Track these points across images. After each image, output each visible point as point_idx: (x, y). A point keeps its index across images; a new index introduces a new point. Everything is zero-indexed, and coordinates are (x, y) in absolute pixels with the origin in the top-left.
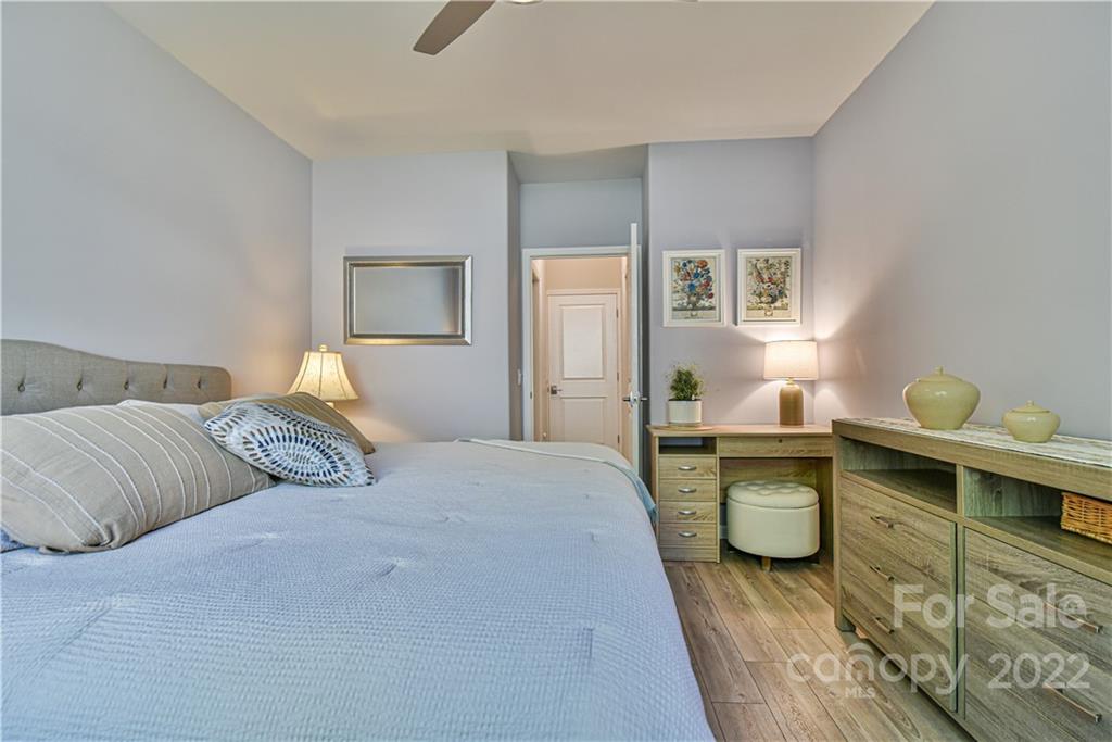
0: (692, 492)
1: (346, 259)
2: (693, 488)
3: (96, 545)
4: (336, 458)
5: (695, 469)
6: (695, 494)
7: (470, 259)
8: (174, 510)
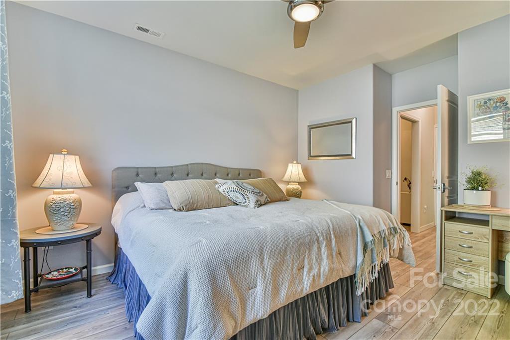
0: (469, 247)
1: (308, 126)
2: (470, 245)
3: (180, 210)
4: (246, 198)
5: (472, 233)
6: (471, 249)
7: (355, 119)
8: (201, 206)
